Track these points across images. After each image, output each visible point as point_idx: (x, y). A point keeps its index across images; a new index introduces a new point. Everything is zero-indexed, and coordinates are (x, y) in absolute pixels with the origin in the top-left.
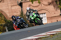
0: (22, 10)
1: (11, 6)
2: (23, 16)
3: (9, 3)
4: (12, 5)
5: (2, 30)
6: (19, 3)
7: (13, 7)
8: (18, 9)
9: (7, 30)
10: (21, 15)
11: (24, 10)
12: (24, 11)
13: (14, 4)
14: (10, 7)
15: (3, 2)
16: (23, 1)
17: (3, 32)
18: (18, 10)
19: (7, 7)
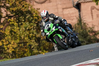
0: (80, 14)
1: (63, 9)
2: (81, 25)
3: (60, 3)
4: (64, 7)
5: (47, 48)
6: (76, 3)
7: (65, 10)
8: (73, 13)
9: (56, 48)
10: (78, 24)
11: (84, 15)
12: (84, 17)
13: (68, 6)
14: (60, 10)
15: (50, 2)
16: (81, 1)
17: (49, 52)
18: (74, 15)
19: (56, 10)
